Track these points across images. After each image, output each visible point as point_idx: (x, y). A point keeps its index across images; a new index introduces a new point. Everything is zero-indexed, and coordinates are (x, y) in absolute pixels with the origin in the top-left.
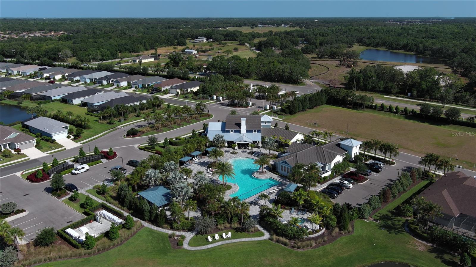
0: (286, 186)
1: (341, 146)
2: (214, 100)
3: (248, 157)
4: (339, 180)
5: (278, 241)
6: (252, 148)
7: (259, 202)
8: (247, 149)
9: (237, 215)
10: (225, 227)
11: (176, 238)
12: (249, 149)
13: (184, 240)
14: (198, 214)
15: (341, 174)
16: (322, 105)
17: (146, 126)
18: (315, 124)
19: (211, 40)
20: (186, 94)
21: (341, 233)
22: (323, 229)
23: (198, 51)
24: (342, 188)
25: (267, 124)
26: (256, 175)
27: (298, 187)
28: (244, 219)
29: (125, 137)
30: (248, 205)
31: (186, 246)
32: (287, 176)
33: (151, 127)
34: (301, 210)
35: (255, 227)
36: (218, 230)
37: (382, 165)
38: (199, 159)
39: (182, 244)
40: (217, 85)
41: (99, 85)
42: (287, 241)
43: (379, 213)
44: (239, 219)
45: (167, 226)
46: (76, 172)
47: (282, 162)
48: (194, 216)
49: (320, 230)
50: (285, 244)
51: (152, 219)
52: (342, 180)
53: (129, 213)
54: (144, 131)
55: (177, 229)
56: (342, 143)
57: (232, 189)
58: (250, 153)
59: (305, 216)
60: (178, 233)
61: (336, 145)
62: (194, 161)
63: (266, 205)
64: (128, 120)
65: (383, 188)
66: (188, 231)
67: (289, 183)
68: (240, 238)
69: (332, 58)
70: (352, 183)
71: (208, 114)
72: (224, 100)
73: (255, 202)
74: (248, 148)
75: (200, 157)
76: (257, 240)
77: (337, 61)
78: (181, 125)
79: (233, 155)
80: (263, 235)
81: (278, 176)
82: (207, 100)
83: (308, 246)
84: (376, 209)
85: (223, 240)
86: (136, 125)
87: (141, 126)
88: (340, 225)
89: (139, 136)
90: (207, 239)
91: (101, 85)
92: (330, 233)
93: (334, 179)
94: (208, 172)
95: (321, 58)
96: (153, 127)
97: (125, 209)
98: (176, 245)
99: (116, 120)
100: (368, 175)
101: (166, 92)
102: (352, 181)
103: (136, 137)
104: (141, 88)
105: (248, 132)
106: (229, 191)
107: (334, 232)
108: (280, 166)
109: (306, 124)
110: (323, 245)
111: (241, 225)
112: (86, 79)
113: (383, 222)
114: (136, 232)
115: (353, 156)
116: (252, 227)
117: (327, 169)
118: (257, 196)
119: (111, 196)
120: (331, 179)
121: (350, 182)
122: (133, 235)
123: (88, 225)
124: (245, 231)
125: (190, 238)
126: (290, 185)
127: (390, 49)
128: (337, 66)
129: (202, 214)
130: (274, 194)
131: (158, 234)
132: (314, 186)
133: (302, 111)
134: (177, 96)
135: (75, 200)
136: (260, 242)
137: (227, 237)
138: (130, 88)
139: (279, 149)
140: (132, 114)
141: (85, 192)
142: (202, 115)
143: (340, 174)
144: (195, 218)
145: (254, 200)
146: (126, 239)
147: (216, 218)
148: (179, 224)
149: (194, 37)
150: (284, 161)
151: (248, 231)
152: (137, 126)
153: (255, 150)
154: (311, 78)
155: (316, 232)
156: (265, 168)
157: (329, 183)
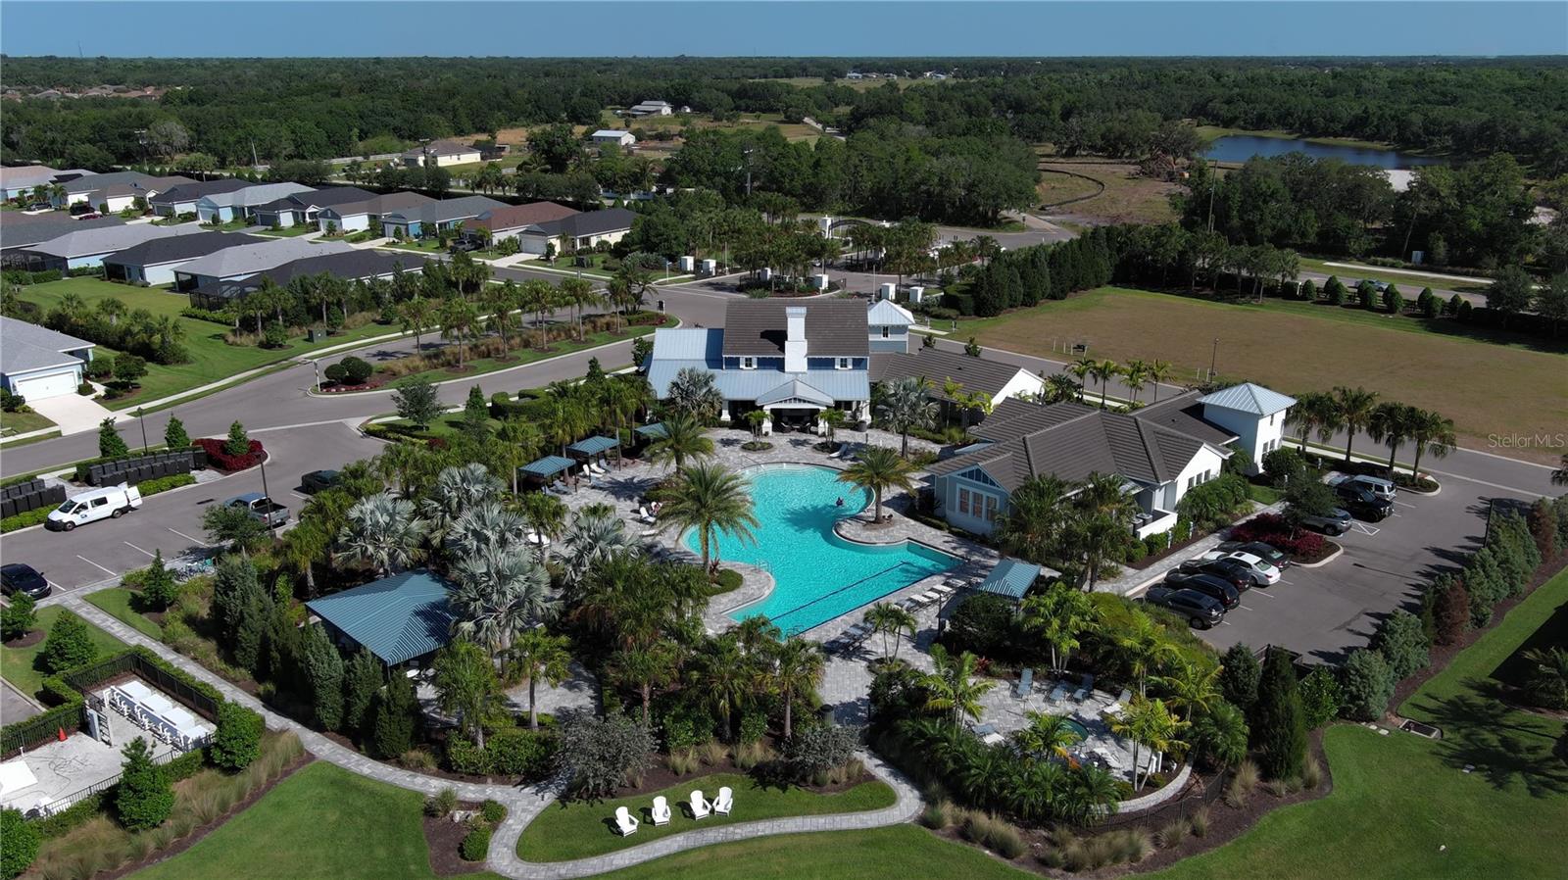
0: (984, 577)
1: (1207, 414)
2: (686, 273)
3: (816, 461)
4: (1214, 550)
5: (965, 832)
6: (831, 430)
7: (867, 645)
8: (811, 433)
9: (763, 703)
10: (704, 762)
11: (457, 818)
12: (820, 432)
13: (495, 828)
14: (582, 699)
15: (1220, 527)
16: (1098, 286)
17: (408, 355)
18: (1079, 347)
19: (688, 110)
20: (580, 252)
21: (1270, 791)
22: (1179, 770)
23: (639, 136)
24: (1236, 584)
25: (891, 338)
26: (848, 529)
27: (1040, 579)
28: (795, 721)
29: (315, 391)
30: (812, 659)
31: (500, 855)
32: (984, 535)
33: (429, 357)
34: (1065, 677)
35: (851, 762)
36: (668, 777)
37: (1390, 490)
38: (607, 471)
39: (482, 852)
40: (698, 219)
41: (264, 228)
42: (1012, 832)
43: (1428, 695)
44: (770, 723)
45: (421, 755)
46: (66, 517)
47: (963, 475)
48: (559, 710)
49: (1167, 773)
50: (1004, 849)
51: (354, 722)
52: (1230, 551)
53: (258, 695)
54: (396, 369)
55: (471, 769)
56: (1208, 399)
57: (742, 590)
58: (824, 448)
59: (1089, 711)
60: (470, 791)
61: (1185, 411)
62: (585, 476)
63: (898, 656)
64: (345, 334)
65: (1414, 582)
66: (525, 783)
67: (995, 562)
68: (779, 816)
69: (1109, 157)
70: (1275, 562)
71: (657, 314)
72: (723, 274)
73: (846, 646)
74: (813, 429)
75: (613, 462)
76: (860, 826)
77: (1129, 163)
78: (550, 350)
79: (754, 456)
80: (888, 799)
81: (946, 533)
82: (661, 273)
83: (1117, 857)
84: (1411, 675)
85: (690, 829)
86: (374, 351)
87: (391, 355)
88: (1264, 749)
89: (374, 387)
90: (612, 823)
91: (270, 228)
92: (1221, 793)
93: (1192, 548)
94: (642, 521)
95: (1071, 153)
96: (436, 356)
97: (239, 677)
98: (454, 854)
99: (295, 337)
100: (1337, 532)
101: (508, 248)
102: (1277, 555)
103: (362, 390)
104: (417, 237)
105: (814, 364)
106: (732, 595)
107: (1237, 785)
108: (957, 489)
109: (1046, 350)
110: (1191, 851)
111: (780, 750)
112: (218, 208)
113: (1458, 738)
114: (268, 788)
115: (1258, 458)
116: (835, 760)
117: (1158, 506)
118: (858, 616)
119: (191, 621)
120: (1177, 547)
121: (1267, 560)
122: (250, 803)
123: (44, 751)
124: (804, 779)
125: (529, 818)
126: (1003, 571)
127: (1304, 136)
128: (1132, 177)
129: (598, 698)
130: (934, 610)
131: (372, 794)
132: (1111, 574)
133: (1025, 304)
134: (548, 259)
135: (20, 637)
136: (874, 838)
137: (712, 811)
138: (374, 237)
139: (946, 431)
140: (359, 316)
141: (79, 601)
142: (636, 316)
143: (1212, 525)
144: (565, 717)
145: (845, 633)
146: (207, 823)
147: (662, 717)
148: (481, 746)
149: (630, 100)
150: (974, 468)
151: (815, 783)
152: (374, 356)
153: (842, 435)
154: (1043, 209)
155: (1152, 785)
156: (887, 504)
157: (1175, 560)
